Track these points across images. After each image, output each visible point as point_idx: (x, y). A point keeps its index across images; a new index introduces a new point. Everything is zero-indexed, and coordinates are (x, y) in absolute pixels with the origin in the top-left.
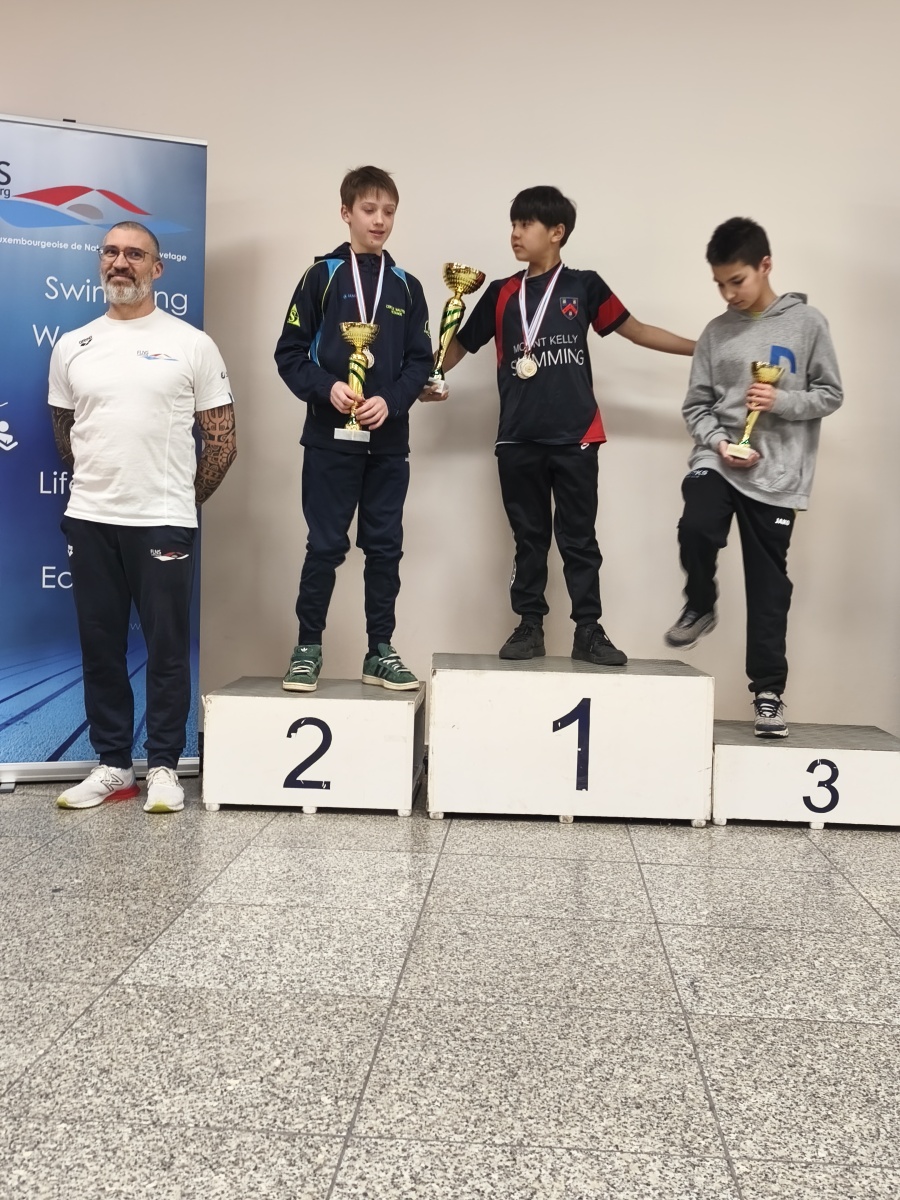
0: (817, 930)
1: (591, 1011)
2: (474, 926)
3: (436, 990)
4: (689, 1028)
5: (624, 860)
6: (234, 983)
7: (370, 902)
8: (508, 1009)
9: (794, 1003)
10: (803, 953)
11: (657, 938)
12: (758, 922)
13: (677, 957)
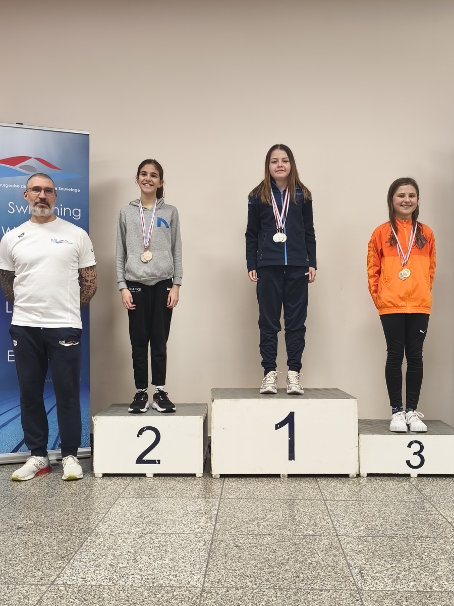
0: (421, 536)
1: (309, 591)
2: (241, 541)
3: (225, 581)
4: (361, 599)
5: (316, 499)
6: (117, 582)
7: (185, 529)
8: (264, 591)
9: (415, 581)
10: (416, 551)
11: (339, 545)
12: (390, 532)
13: (350, 556)
